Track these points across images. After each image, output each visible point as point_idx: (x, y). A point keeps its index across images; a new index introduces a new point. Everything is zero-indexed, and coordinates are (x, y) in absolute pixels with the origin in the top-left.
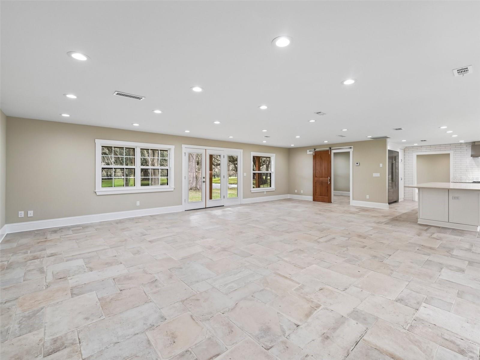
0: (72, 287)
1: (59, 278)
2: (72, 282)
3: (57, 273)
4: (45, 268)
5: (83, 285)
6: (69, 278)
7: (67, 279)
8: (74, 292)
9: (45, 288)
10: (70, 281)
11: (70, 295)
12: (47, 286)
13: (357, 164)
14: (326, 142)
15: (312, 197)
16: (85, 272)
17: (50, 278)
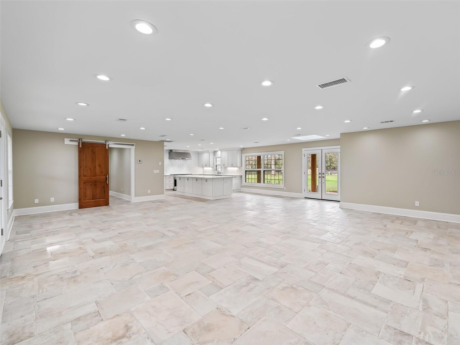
0: (405, 268)
1: (410, 282)
2: (402, 272)
3: (409, 289)
4: (421, 309)
5: (397, 265)
6: (402, 277)
7: (404, 277)
8: (406, 264)
9: (426, 279)
10: (403, 274)
11: (409, 264)
12: (424, 280)
13: (140, 161)
14: (123, 135)
15: (78, 203)
16: (385, 274)
17: (419, 287)
